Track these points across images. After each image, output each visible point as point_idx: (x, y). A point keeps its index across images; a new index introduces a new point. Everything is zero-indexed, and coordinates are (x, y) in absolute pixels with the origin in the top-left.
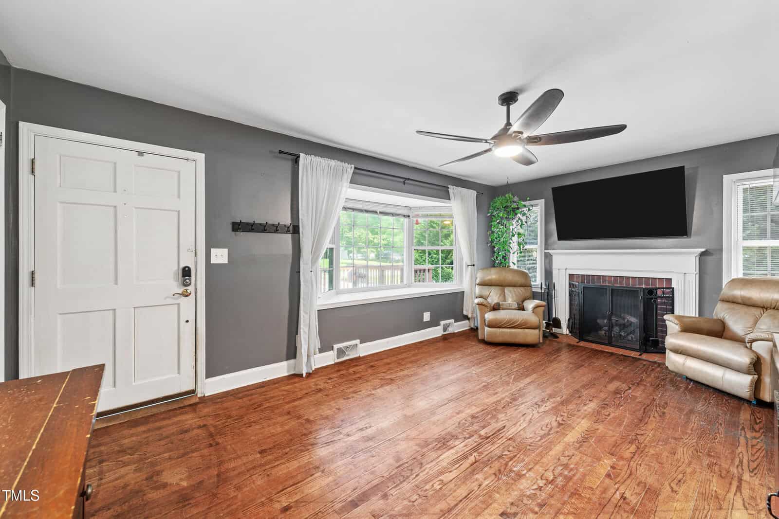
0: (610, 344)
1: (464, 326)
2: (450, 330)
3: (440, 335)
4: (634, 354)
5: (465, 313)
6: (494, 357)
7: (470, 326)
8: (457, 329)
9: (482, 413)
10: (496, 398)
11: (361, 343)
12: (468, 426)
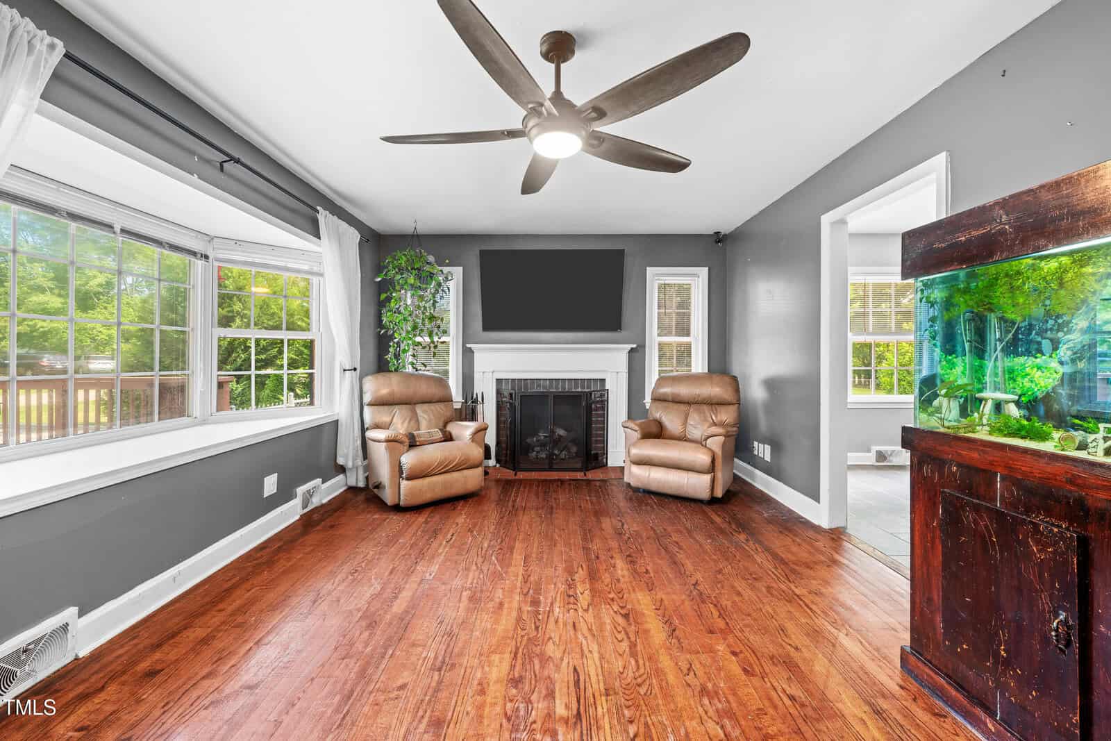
0: (551, 469)
1: (333, 488)
2: (316, 501)
3: (297, 517)
4: (579, 475)
5: (340, 461)
6: (435, 533)
7: (346, 484)
8: (325, 497)
9: (519, 661)
10: (509, 614)
11: (81, 614)
12: (528, 713)
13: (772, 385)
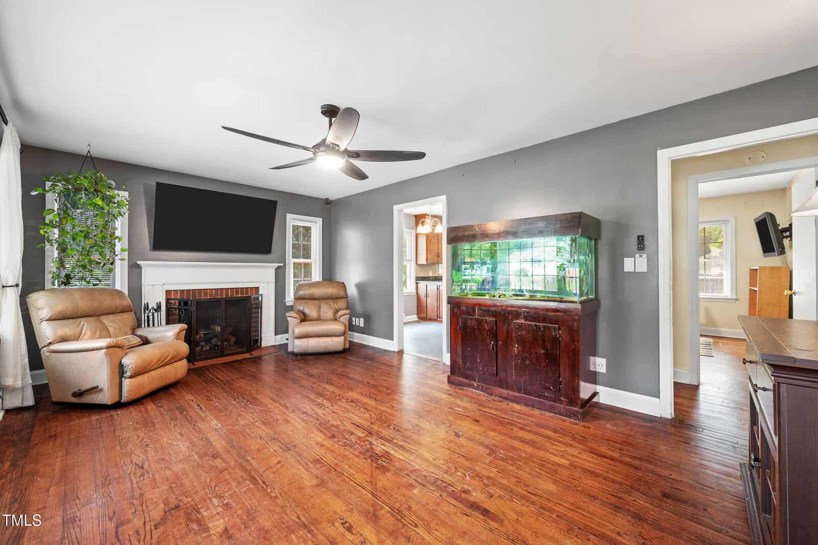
0: (222, 355)
13: (360, 287)
